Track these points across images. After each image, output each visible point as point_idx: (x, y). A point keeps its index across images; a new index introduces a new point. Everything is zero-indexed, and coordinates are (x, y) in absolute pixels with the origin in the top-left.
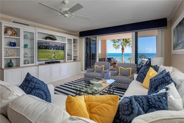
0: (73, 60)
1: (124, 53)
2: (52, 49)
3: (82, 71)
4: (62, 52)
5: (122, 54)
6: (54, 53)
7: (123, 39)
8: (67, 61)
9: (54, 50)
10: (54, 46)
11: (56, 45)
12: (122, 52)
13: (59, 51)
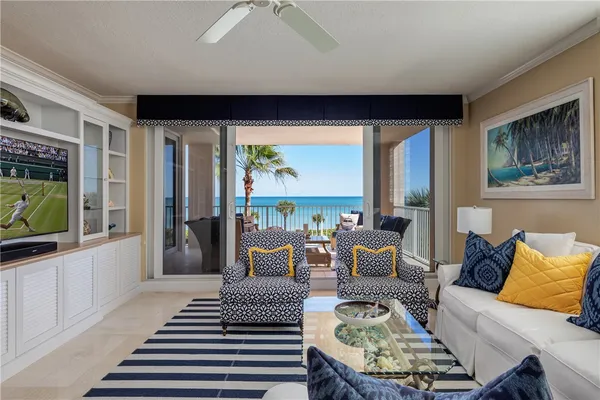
0: (105, 233)
1: (251, 195)
2: (13, 171)
3: (151, 277)
4: (57, 192)
5: (247, 200)
6: (24, 198)
7: (250, 147)
8: (83, 239)
9: (21, 181)
10: (22, 159)
11: (30, 151)
12: (247, 194)
13: (46, 183)
